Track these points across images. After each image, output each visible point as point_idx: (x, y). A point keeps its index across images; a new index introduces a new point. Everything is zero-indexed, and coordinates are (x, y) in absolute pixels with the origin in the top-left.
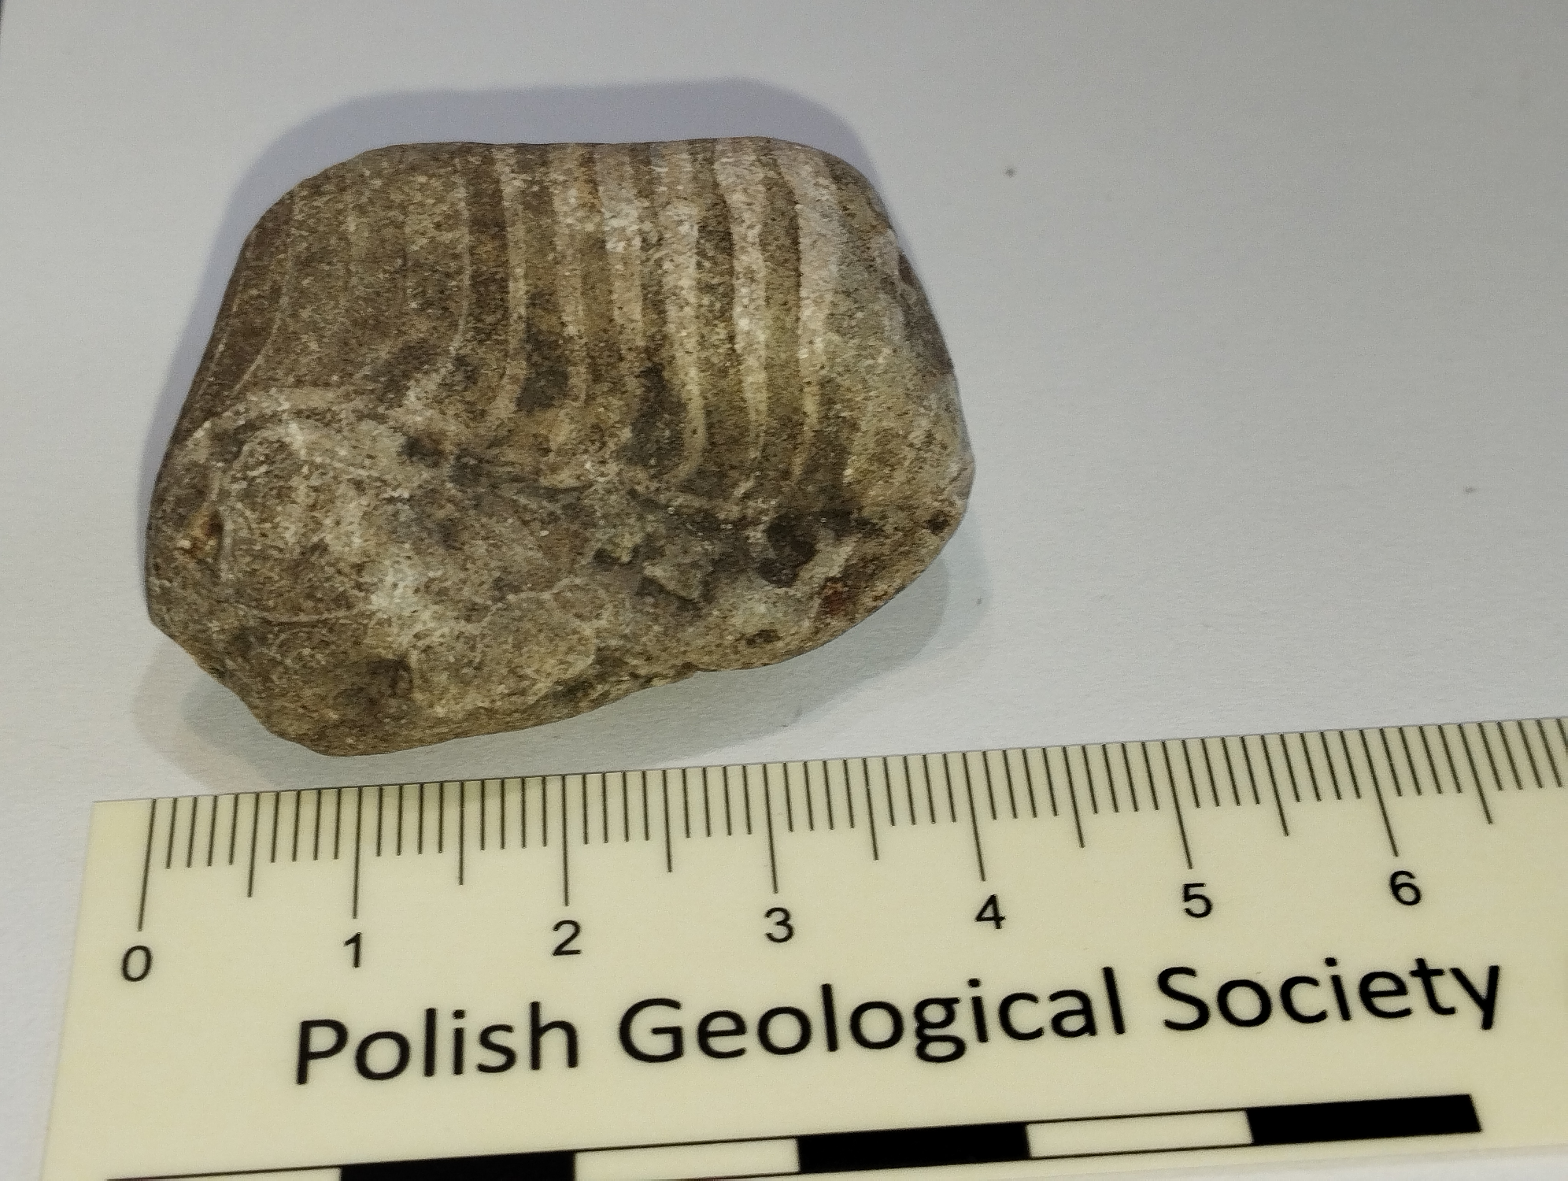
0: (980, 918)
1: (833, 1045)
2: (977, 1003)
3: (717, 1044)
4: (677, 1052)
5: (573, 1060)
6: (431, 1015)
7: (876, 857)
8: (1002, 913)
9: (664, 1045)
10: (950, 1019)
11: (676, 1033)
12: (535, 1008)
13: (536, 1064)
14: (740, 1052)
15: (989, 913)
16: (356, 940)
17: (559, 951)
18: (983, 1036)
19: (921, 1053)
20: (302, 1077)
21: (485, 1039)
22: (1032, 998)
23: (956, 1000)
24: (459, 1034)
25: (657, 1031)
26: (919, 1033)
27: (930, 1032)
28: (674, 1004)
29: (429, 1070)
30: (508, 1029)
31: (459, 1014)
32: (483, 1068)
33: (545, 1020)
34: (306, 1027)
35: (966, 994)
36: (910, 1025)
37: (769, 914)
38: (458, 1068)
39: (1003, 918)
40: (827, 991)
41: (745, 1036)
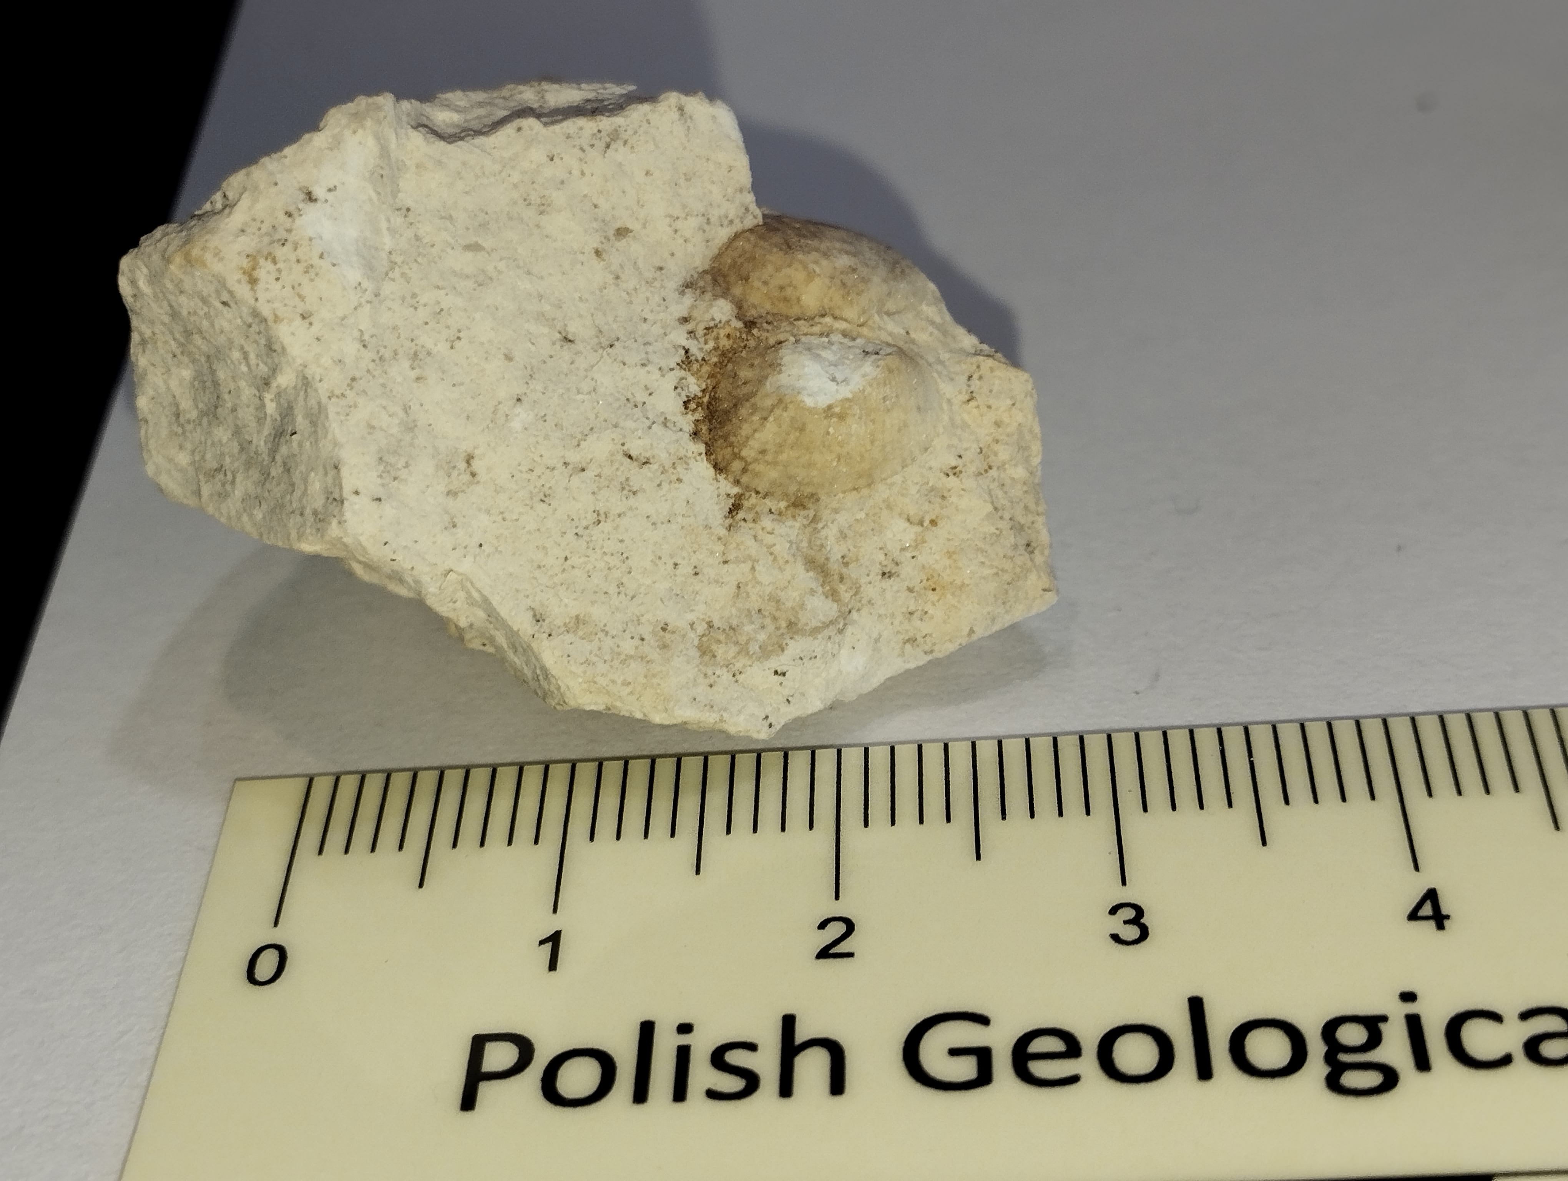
0: (1413, 916)
1: (1205, 1071)
2: (1414, 1024)
3: (1039, 1069)
4: (984, 1077)
5: (837, 1086)
6: (647, 1030)
7: (1264, 843)
8: (1444, 911)
9: (966, 1068)
10: (1374, 1040)
11: (983, 1056)
12: (789, 1022)
13: (786, 1089)
14: (1074, 1079)
15: (1427, 910)
16: (555, 939)
17: (824, 953)
18: (1423, 1063)
19: (1334, 1084)
20: (468, 1102)
21: (718, 1059)
22: (1496, 1017)
23: (1384, 1019)
24: (683, 1054)
25: (954, 1052)
26: (1330, 1058)
27: (1344, 1058)
28: (983, 1020)
29: (640, 1095)
30: (751, 1047)
31: (685, 1029)
32: (712, 1094)
33: (802, 1035)
34: (479, 1043)
35: (1397, 1012)
36: (1316, 1048)
37: (1114, 911)
38: (680, 1094)
39: (1448, 917)
40: (1196, 1006)
41: (1080, 1059)
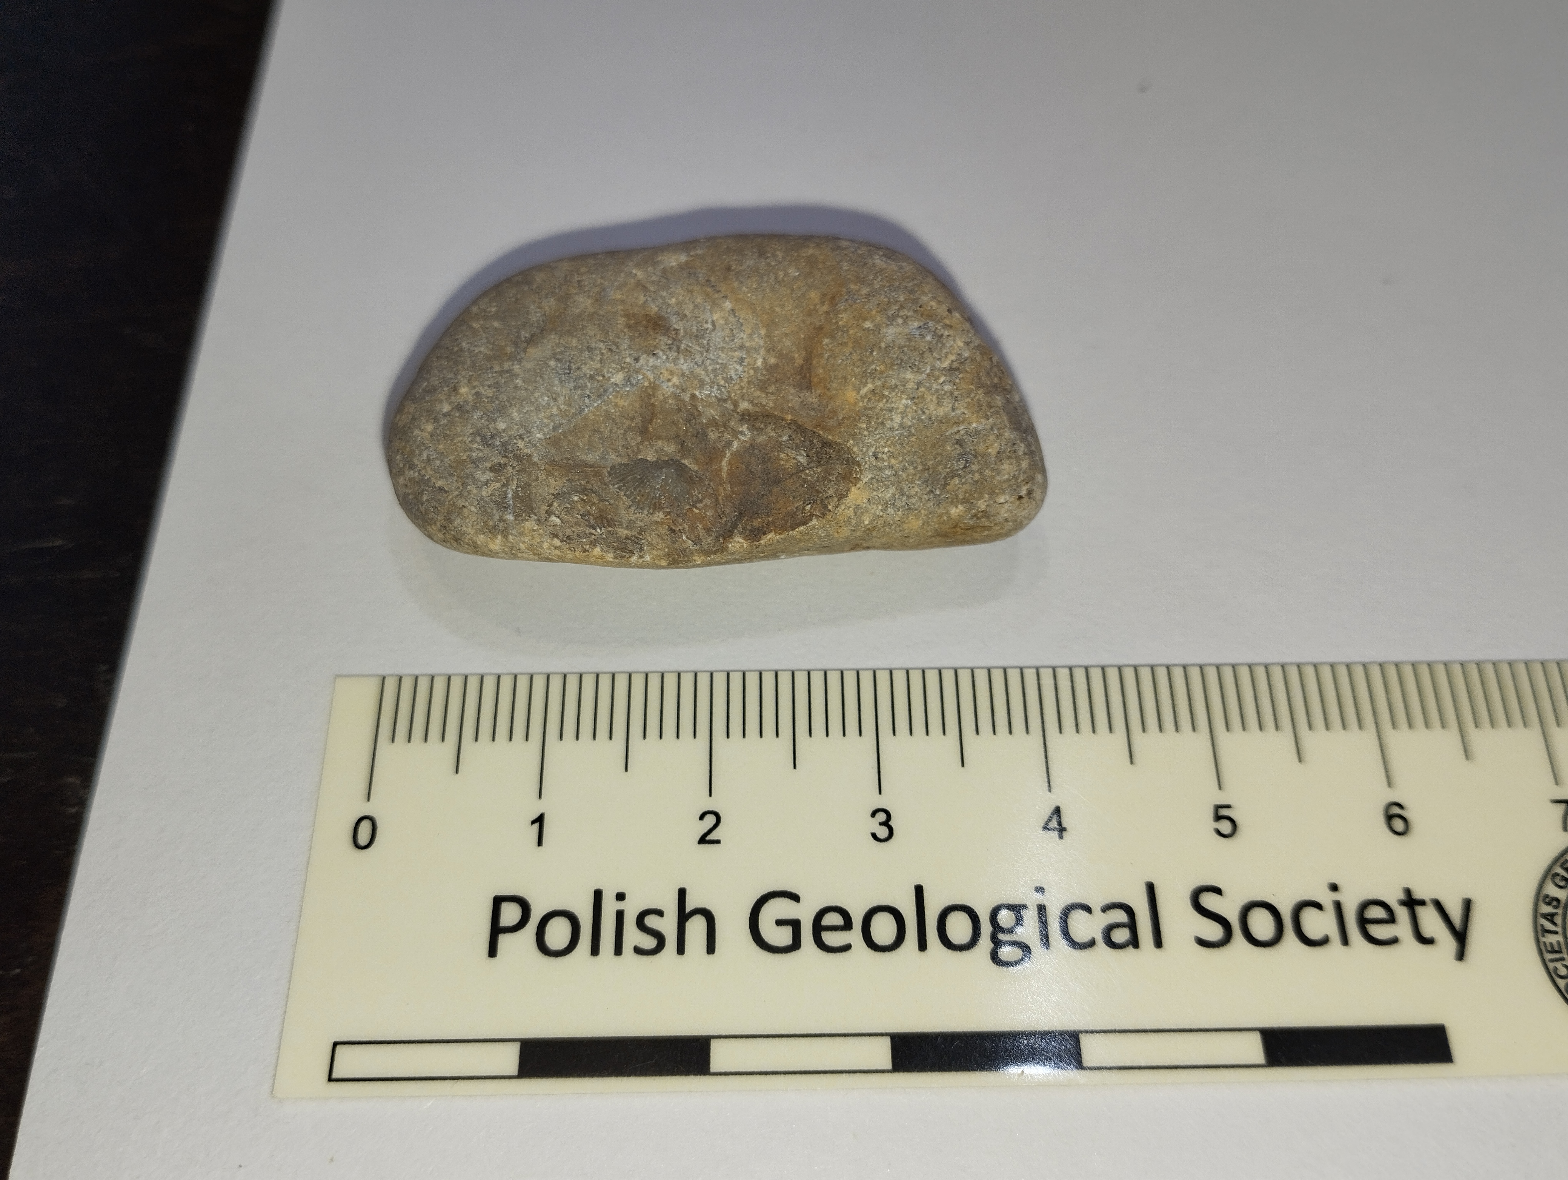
0: (1046, 827)
1: (923, 946)
2: (1042, 909)
3: (828, 938)
4: (796, 945)
5: (711, 948)
6: (598, 896)
7: (963, 764)
8: (1065, 824)
9: (786, 936)
10: (1018, 924)
11: (795, 925)
12: (682, 893)
13: (681, 950)
14: (847, 948)
15: (1054, 823)
16: (540, 820)
17: (704, 840)
18: (1045, 942)
19: (995, 957)
20: (492, 952)
21: (641, 922)
22: (1088, 909)
23: (1025, 907)
24: (620, 915)
25: (780, 923)
26: (993, 937)
28: (795, 898)
29: (595, 950)
30: (660, 913)
31: (621, 897)
32: (638, 951)
33: (689, 908)
34: (497, 903)
35: (1033, 901)
36: (986, 928)
37: (874, 814)
38: (618, 951)
39: (1066, 829)
40: (919, 891)
41: (852, 931)
